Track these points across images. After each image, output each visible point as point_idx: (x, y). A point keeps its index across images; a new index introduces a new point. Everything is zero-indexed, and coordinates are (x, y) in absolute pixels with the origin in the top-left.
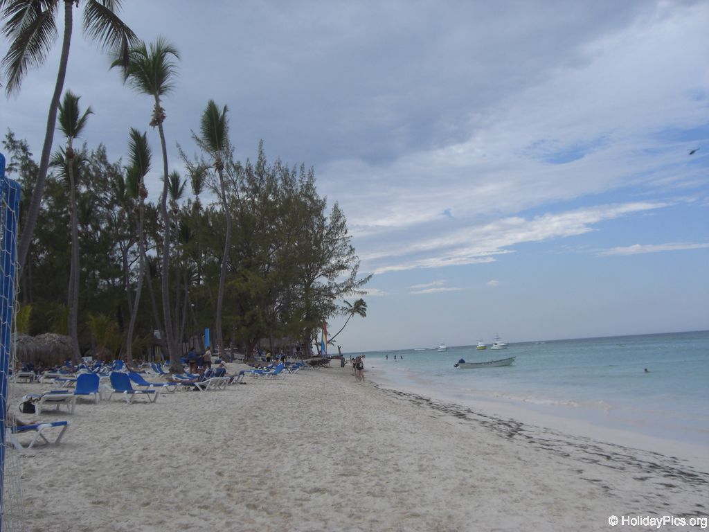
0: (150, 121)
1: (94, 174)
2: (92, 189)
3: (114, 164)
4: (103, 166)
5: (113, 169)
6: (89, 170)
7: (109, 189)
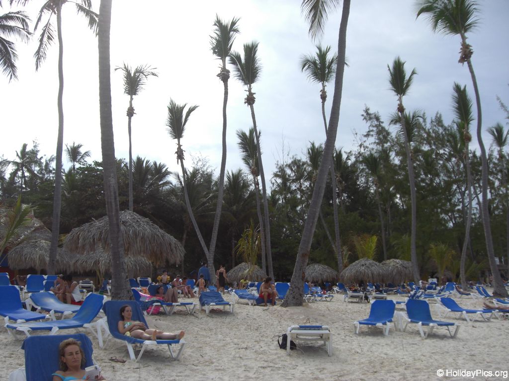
0: (459, 58)
1: (434, 135)
2: (434, 147)
3: (449, 126)
4: (440, 128)
5: (448, 130)
6: (430, 132)
7: (447, 146)
